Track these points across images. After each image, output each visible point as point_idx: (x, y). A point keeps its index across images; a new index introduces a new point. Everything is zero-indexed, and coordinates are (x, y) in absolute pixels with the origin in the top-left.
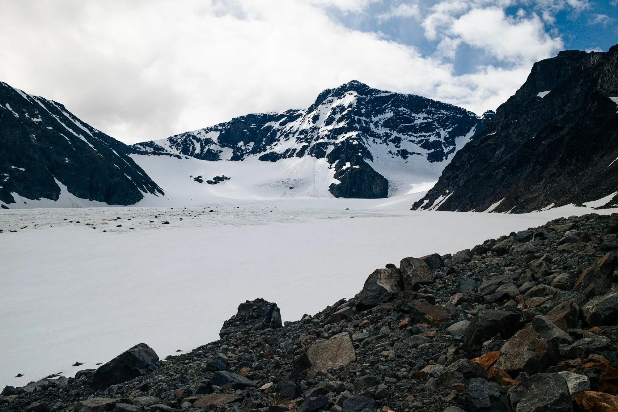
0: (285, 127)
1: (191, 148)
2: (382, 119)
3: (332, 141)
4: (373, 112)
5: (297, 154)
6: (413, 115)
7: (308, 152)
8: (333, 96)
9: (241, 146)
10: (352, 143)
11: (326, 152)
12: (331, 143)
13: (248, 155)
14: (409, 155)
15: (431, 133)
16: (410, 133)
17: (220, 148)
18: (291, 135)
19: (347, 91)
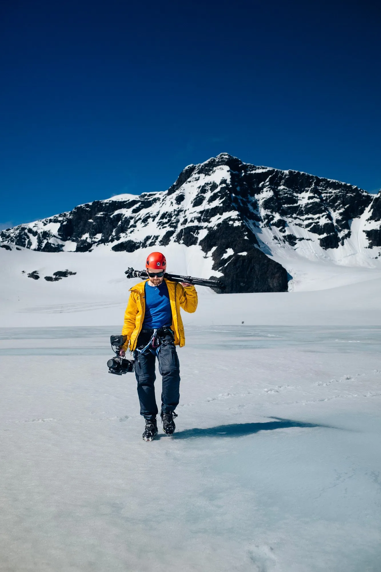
0: (139, 214)
1: (27, 243)
2: (260, 199)
3: (205, 224)
4: (249, 191)
5: (160, 242)
6: (295, 194)
7: (175, 239)
8: (199, 173)
9: (87, 238)
10: (233, 224)
11: (197, 238)
12: (203, 227)
13: (98, 245)
14: (297, 241)
15: (321, 215)
16: (294, 215)
17: (60, 242)
18: (150, 220)
19: (216, 166)
